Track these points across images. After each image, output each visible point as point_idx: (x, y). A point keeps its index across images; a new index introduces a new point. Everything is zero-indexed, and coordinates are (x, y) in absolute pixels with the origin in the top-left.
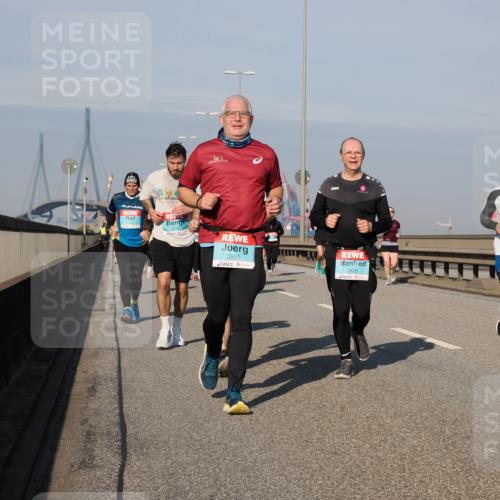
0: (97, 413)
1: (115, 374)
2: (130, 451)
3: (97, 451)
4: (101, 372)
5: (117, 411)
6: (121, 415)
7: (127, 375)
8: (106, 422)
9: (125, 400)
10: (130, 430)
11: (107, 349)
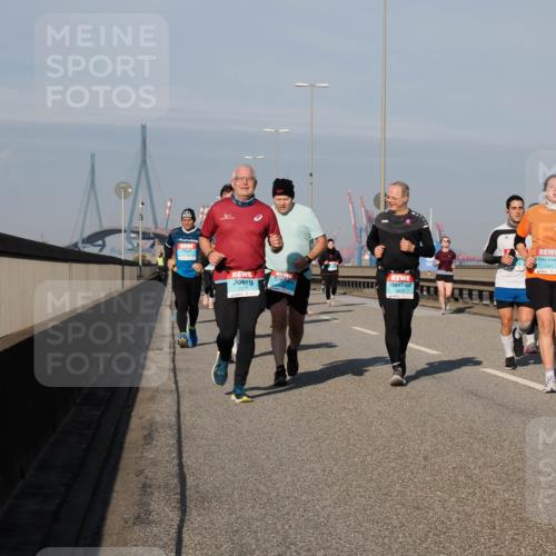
0: (154, 463)
1: (174, 419)
2: (190, 505)
3: (154, 506)
4: (158, 418)
5: (176, 462)
6: (181, 466)
7: (187, 421)
8: (164, 472)
9: (184, 449)
10: (190, 482)
11: (165, 392)
